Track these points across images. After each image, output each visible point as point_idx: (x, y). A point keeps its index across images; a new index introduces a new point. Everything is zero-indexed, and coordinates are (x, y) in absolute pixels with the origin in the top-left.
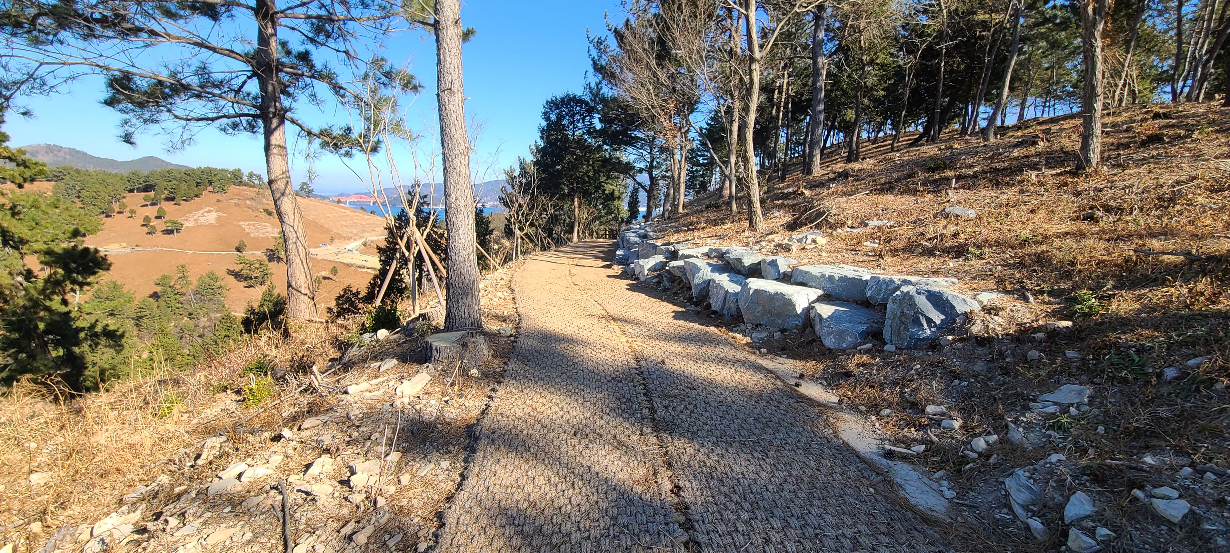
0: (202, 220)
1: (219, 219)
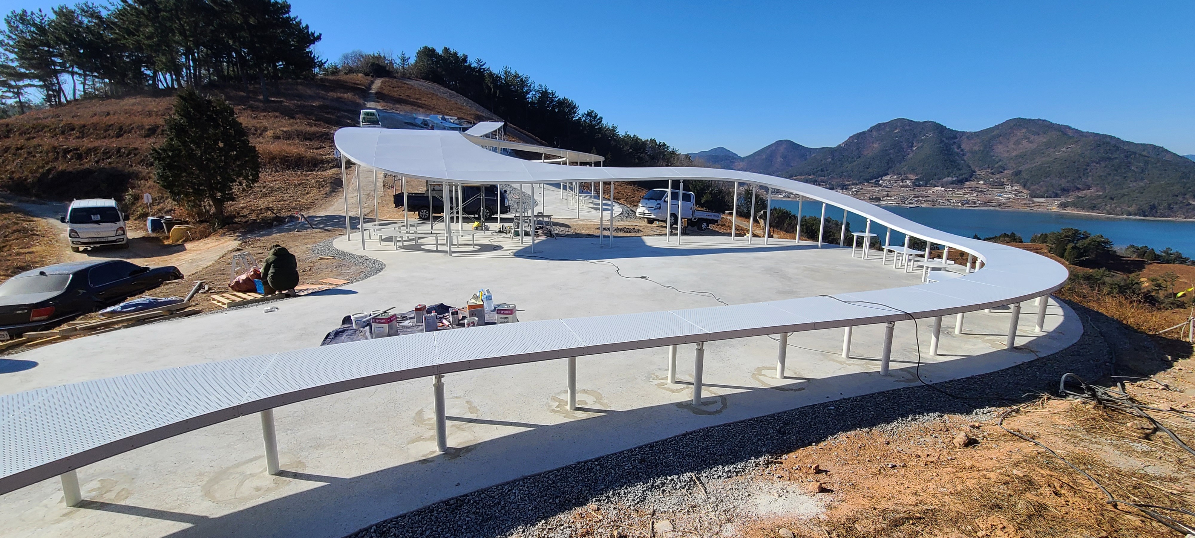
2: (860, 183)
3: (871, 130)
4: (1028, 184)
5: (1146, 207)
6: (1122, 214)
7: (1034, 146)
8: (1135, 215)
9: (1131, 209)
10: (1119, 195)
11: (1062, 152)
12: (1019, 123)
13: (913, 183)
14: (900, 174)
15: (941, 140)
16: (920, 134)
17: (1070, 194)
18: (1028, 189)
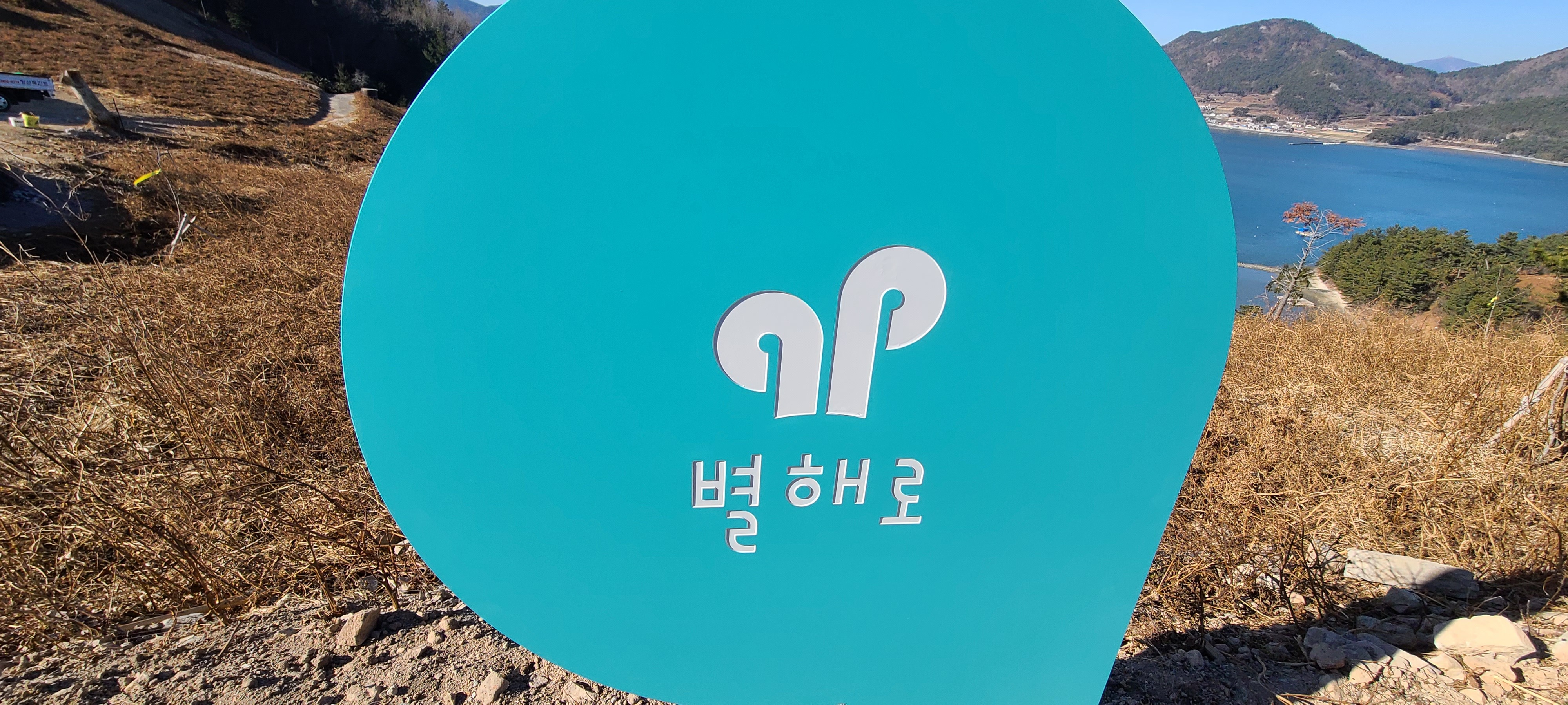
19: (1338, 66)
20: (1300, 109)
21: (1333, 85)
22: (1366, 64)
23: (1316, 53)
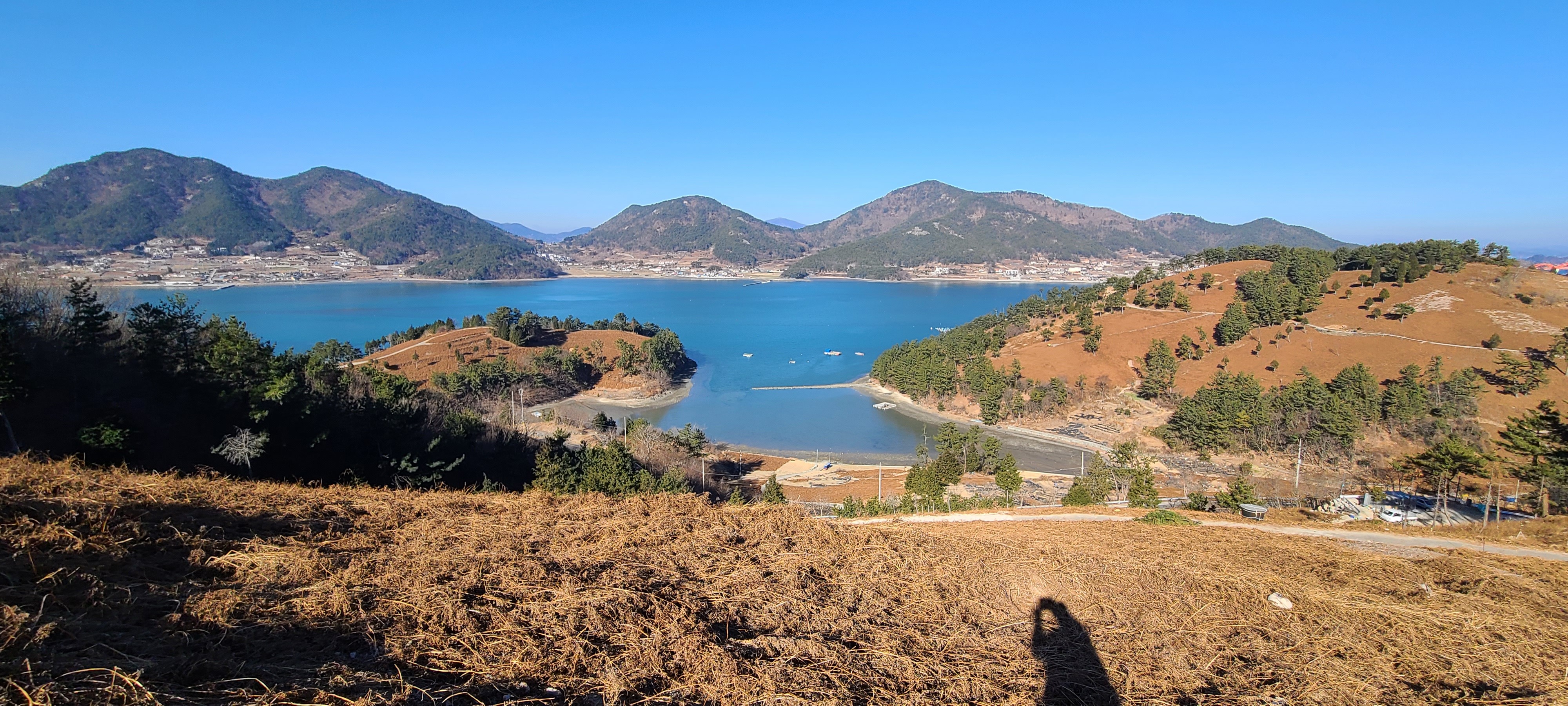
0: (1432, 305)
1: (1454, 304)
2: (105, 252)
3: (95, 162)
4: (365, 249)
5: (481, 271)
6: (465, 279)
7: (353, 203)
8: (475, 278)
9: (470, 273)
10: (456, 260)
11: (387, 211)
12: (328, 174)
13: (207, 250)
14: (176, 236)
15: (229, 187)
16: (193, 176)
17: (410, 259)
18: (366, 255)
19: (743, 228)
20: (733, 259)
21: (745, 241)
22: (757, 226)
23: (725, 220)
